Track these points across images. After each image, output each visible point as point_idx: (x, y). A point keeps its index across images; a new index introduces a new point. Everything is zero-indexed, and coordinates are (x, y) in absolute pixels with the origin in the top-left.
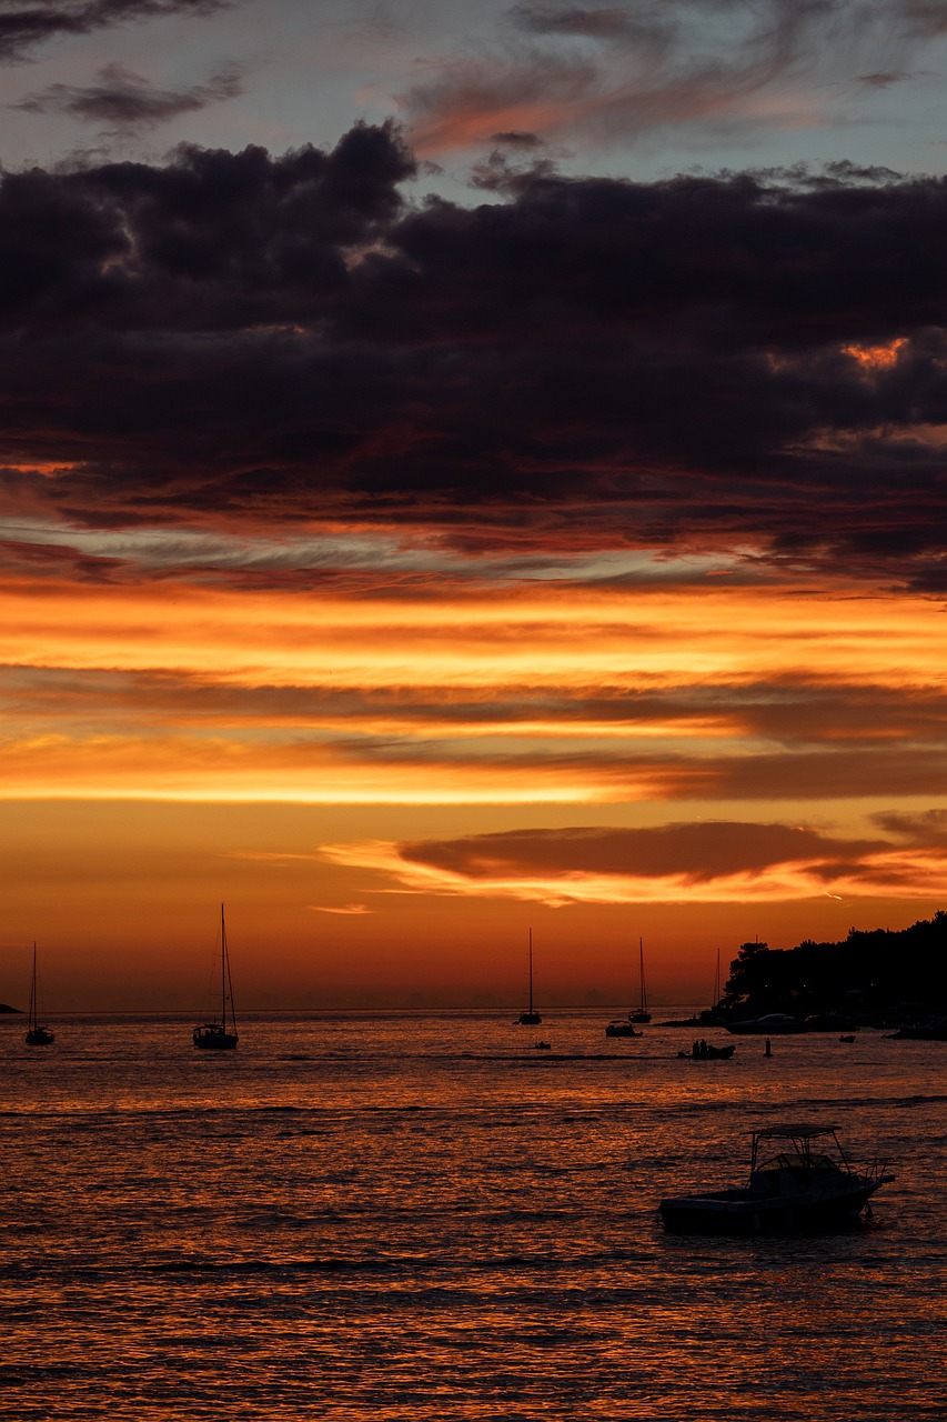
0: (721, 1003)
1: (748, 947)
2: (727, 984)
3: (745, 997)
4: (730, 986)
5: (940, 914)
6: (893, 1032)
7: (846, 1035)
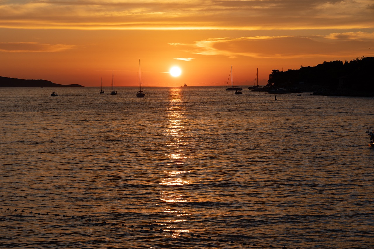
0: (267, 85)
1: (274, 71)
2: (269, 80)
3: (273, 84)
4: (269, 81)
5: (325, 62)
6: (311, 93)
7: (299, 94)
